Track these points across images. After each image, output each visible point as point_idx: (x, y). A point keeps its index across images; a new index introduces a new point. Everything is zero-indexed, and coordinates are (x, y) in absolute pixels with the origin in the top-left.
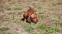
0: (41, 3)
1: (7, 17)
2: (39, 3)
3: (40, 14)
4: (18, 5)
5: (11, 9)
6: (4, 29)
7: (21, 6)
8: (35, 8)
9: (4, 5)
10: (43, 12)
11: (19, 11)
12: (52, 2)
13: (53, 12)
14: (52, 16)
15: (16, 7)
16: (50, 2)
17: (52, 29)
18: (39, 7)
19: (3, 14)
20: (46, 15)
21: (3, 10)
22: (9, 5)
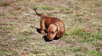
0: (79, 3)
1: (32, 19)
2: (76, 2)
3: (78, 17)
4: (48, 3)
5: (39, 9)
6: (27, 34)
7: (52, 5)
8: (71, 9)
9: (29, 3)
10: (81, 14)
11: (48, 12)
12: (95, 1)
13: (96, 14)
14: (94, 20)
15: (44, 6)
16: (92, 2)
17: (93, 36)
18: (77, 8)
19: (27, 15)
20: (86, 18)
21: (27, 9)
22: (36, 3)
